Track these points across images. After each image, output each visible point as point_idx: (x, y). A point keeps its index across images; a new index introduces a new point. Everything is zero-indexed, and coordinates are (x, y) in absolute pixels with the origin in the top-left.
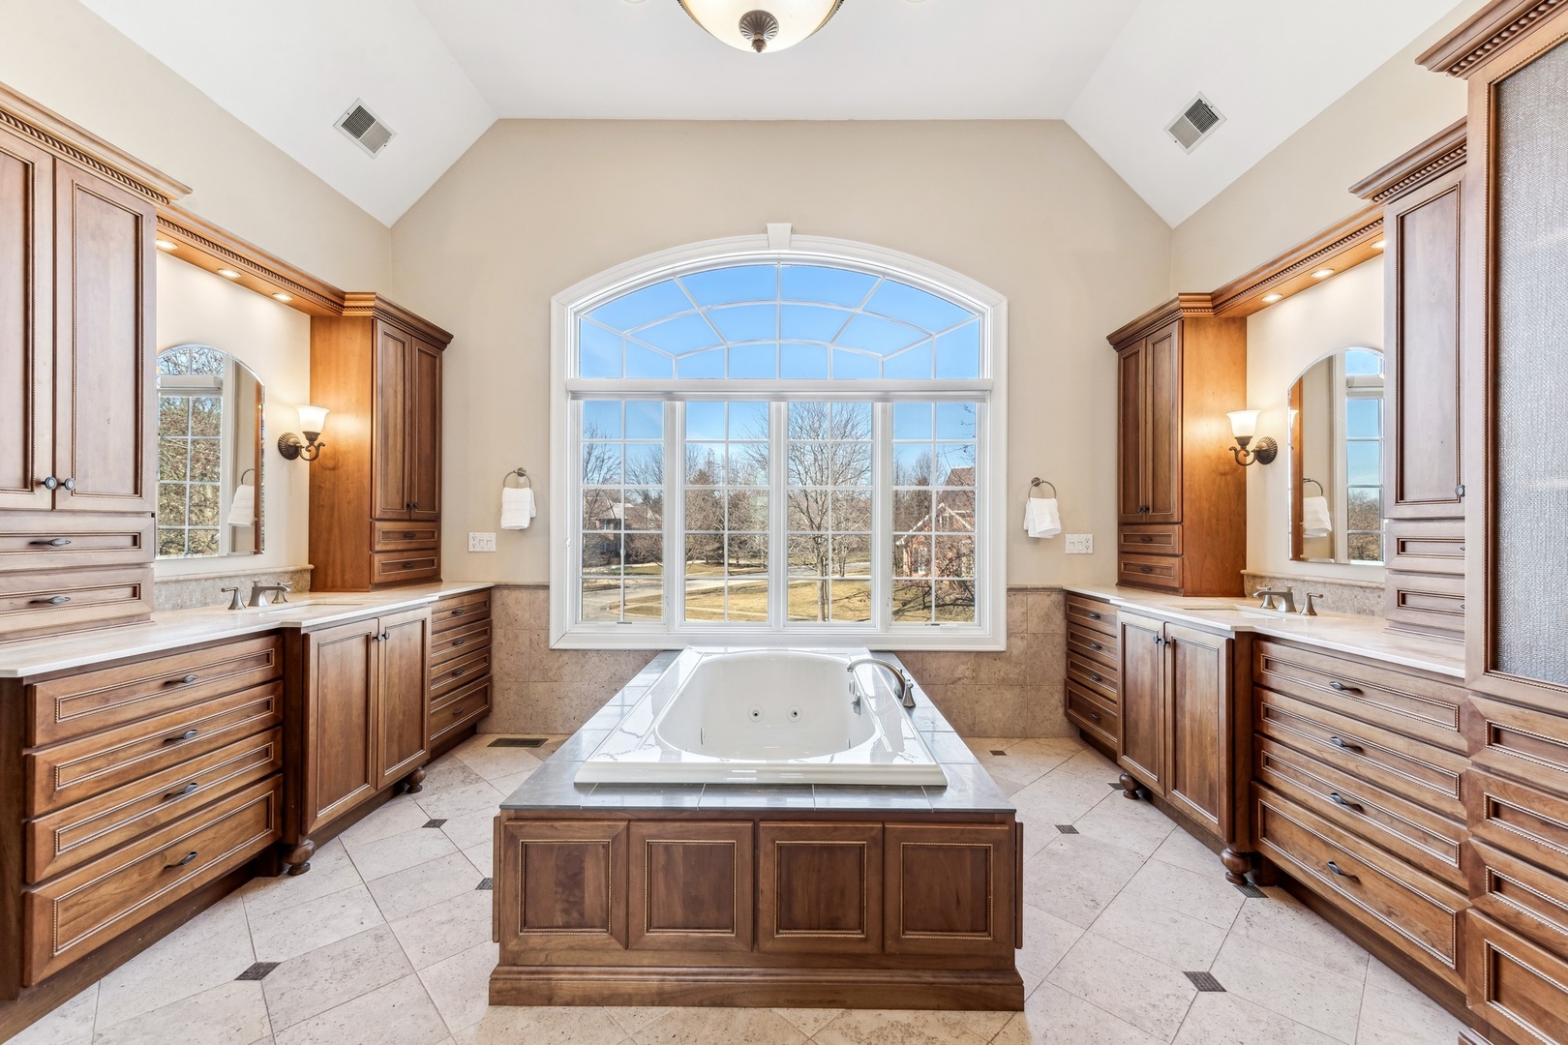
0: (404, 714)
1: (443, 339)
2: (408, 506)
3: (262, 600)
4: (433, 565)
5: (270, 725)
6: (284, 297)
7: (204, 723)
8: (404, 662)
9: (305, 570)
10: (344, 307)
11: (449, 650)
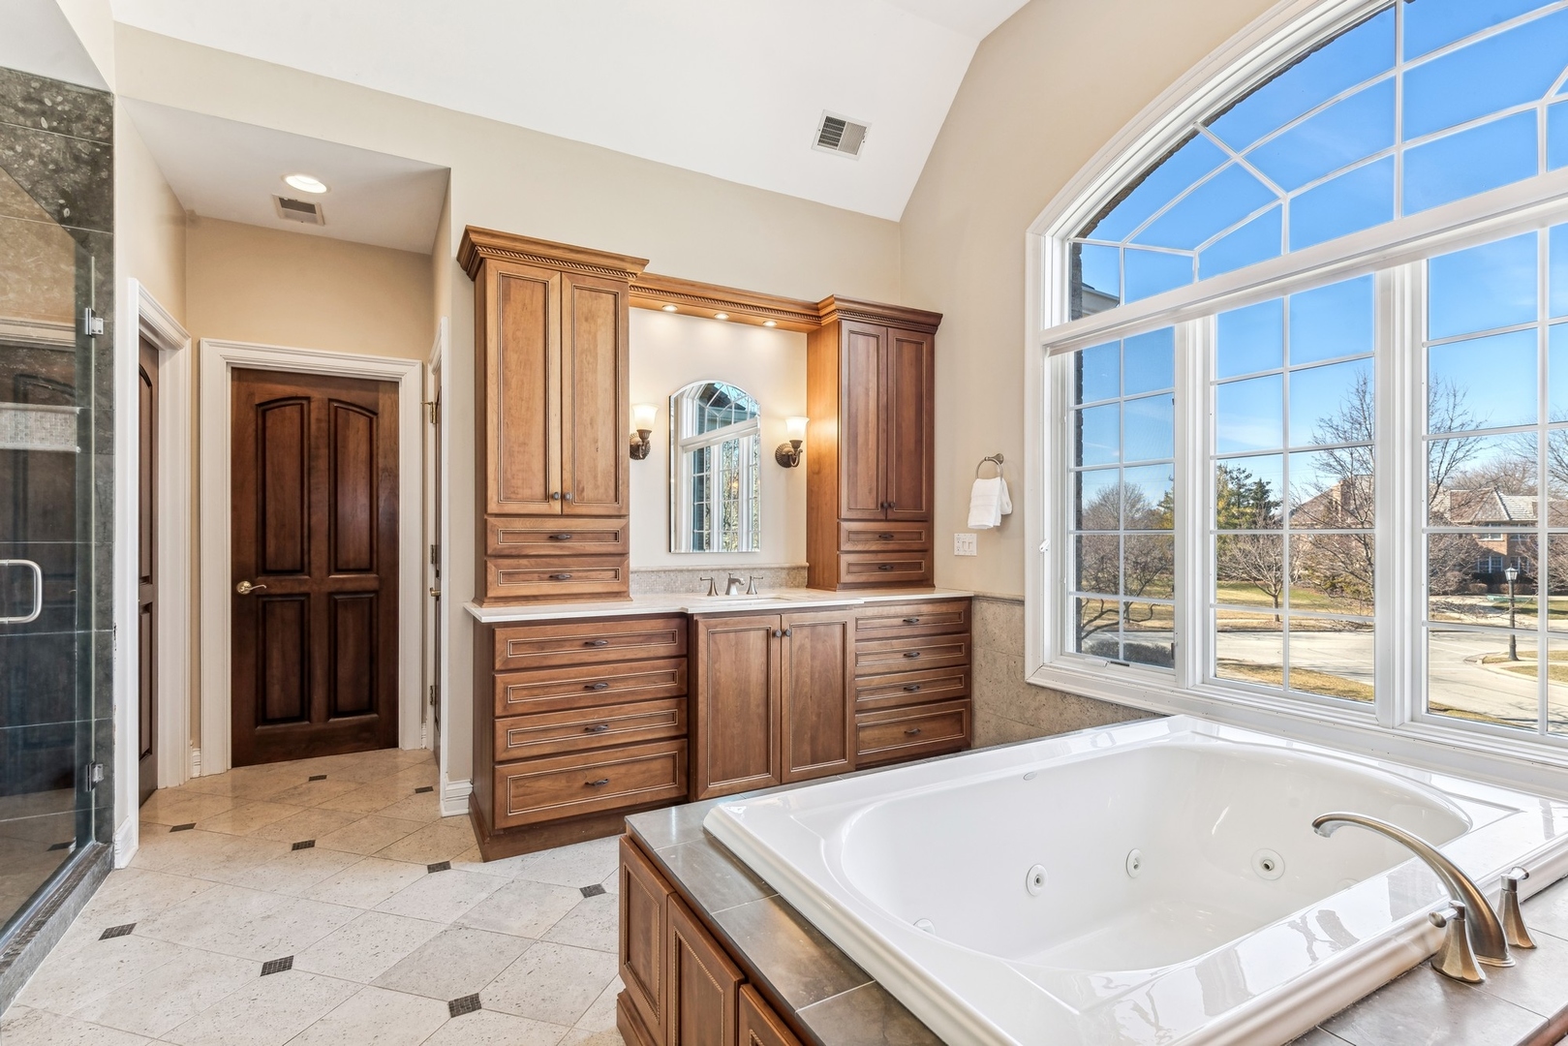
0: (818, 715)
1: (931, 320)
2: (882, 505)
3: (734, 590)
4: (920, 568)
5: (675, 694)
6: (771, 323)
7: (615, 680)
8: (817, 663)
9: (803, 568)
10: (820, 317)
11: (899, 661)
